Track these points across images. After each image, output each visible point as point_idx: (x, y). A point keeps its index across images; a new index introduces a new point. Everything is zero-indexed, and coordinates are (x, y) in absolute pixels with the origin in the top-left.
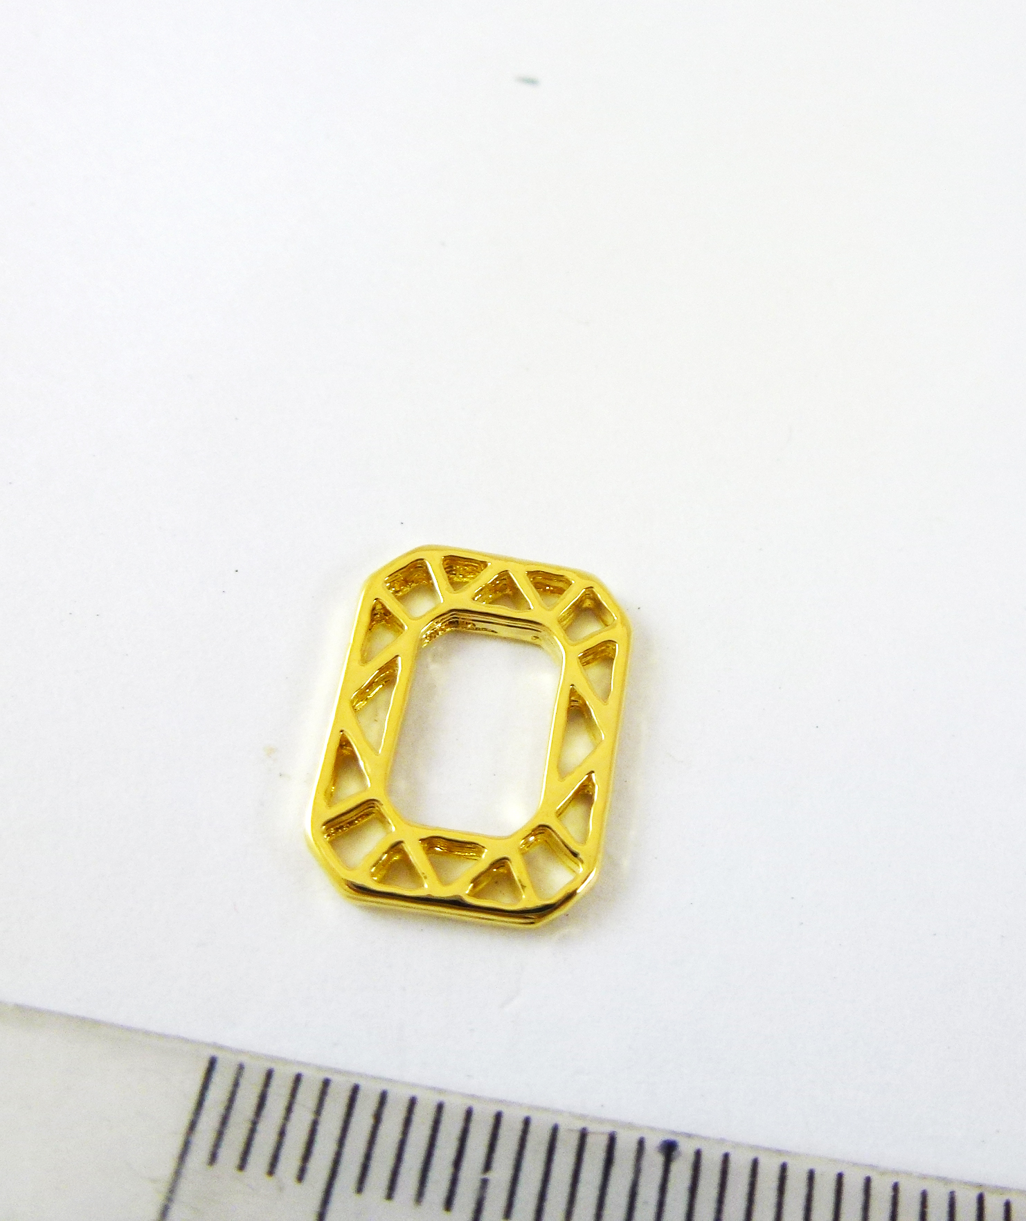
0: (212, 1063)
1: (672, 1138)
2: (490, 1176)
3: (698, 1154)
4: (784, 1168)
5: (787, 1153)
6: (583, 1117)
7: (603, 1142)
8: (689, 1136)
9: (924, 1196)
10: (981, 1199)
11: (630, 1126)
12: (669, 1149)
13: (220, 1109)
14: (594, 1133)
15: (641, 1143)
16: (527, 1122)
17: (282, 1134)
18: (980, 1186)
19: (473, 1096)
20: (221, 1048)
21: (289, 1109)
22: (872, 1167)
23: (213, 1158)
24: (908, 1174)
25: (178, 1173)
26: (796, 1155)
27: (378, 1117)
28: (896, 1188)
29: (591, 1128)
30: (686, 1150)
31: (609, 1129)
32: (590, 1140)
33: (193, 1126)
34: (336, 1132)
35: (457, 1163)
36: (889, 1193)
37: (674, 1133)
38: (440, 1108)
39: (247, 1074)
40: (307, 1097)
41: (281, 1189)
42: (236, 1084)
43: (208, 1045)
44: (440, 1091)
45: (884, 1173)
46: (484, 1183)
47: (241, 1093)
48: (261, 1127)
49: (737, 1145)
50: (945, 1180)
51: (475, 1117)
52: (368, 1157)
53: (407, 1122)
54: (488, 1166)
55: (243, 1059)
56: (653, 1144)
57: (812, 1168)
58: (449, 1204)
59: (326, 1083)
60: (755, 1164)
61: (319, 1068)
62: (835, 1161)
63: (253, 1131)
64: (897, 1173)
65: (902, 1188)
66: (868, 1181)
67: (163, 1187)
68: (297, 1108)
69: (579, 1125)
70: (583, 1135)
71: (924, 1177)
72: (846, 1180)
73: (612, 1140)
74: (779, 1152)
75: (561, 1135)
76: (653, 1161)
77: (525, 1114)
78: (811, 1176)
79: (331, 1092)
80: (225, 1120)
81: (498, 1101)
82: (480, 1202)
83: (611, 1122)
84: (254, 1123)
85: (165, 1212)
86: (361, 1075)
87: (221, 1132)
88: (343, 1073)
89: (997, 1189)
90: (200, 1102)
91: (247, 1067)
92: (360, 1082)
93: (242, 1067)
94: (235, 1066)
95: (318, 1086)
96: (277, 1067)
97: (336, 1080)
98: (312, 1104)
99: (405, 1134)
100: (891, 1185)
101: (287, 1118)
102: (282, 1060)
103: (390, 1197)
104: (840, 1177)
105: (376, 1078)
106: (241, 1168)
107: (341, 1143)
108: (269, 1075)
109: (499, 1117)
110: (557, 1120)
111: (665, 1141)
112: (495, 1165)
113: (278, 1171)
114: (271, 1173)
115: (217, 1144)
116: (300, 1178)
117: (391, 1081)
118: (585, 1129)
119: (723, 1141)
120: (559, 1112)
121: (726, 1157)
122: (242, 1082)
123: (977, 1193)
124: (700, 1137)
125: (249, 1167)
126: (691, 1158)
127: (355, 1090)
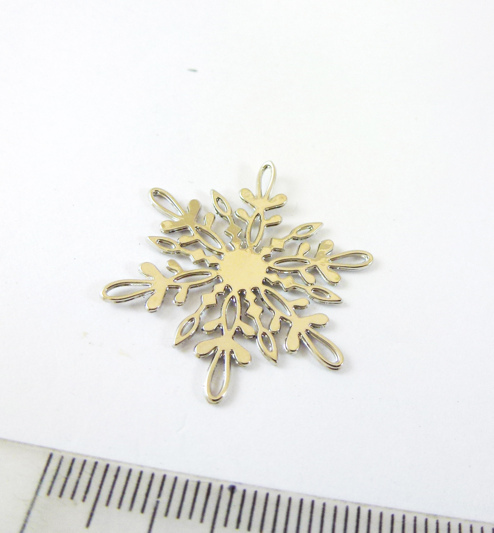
0: (51, 456)
1: (234, 484)
2: (160, 499)
3: (244, 491)
4: (279, 497)
5: (280, 491)
6: (198, 476)
7: (207, 486)
8: (240, 484)
9: (336, 508)
10: (359, 509)
11: (218, 480)
12: (232, 489)
13: (53, 473)
14: (202, 482)
15: (222, 487)
16: (176, 479)
17: (77, 483)
18: (358, 503)
19: (154, 468)
20: (54, 450)
21: (81, 474)
22: (315, 496)
23: (49, 493)
24: (329, 499)
25: (34, 498)
26: (284, 491)
27: (116, 476)
28: (324, 505)
29: (201, 480)
30: (239, 490)
31: (209, 481)
32: (201, 485)
33: (42, 479)
34: (99, 483)
35: (147, 495)
36: (321, 507)
37: (234, 482)
38: (141, 473)
39: (64, 460)
40: (88, 469)
41: (76, 504)
42: (60, 464)
43: (50, 449)
44: (142, 466)
45: (319, 498)
46: (158, 502)
47: (62, 466)
48: (69, 481)
49: (260, 487)
50: (345, 502)
51: (155, 478)
52: (111, 492)
53: (128, 478)
54: (159, 496)
55: (63, 454)
56: (226, 486)
57: (290, 497)
58: (143, 510)
59: (96, 463)
60: (267, 495)
61: (93, 457)
62: (300, 494)
63: (66, 482)
64: (324, 498)
65: (327, 505)
66: (313, 502)
67: (29, 503)
68: (84, 473)
69: (197, 480)
70: (198, 484)
71: (335, 500)
72: (304, 502)
73: (210, 486)
74: (277, 490)
75: (190, 484)
76: (226, 494)
77: (175, 475)
78: (290, 500)
79: (98, 467)
80: (55, 478)
81: (165, 470)
82: (155, 509)
83: (210, 478)
84: (67, 479)
85: (29, 513)
86: (110, 460)
87: (53, 482)
88: (103, 459)
89: (365, 505)
90: (45, 471)
91: (65, 457)
92: (109, 463)
93: (62, 457)
94: (60, 457)
95: (93, 464)
96: (77, 457)
97: (100, 462)
98: (90, 471)
99: (127, 483)
100: (322, 503)
101: (79, 477)
102: (78, 454)
103: (119, 508)
104: (302, 500)
105: (116, 461)
106: (60, 496)
107: (101, 487)
108: (73, 460)
109: (164, 476)
110: (188, 478)
111: (231, 486)
112: (162, 495)
113: (75, 497)
114: (72, 498)
115: (51, 487)
116: (83, 500)
117: (122, 462)
118: (199, 481)
119: (254, 486)
120: (189, 474)
121: (256, 492)
122: (62, 463)
123: (357, 506)
124: (245, 484)
125: (63, 496)
126: (242, 492)
127: (108, 466)
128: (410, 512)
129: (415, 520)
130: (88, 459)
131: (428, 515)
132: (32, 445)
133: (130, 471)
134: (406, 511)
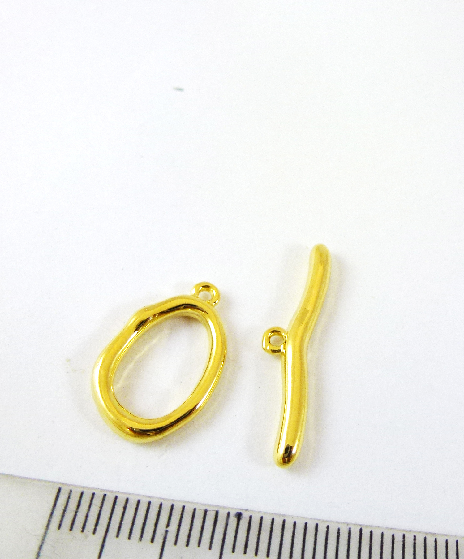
0: (60, 490)
1: (240, 511)
2: (168, 529)
3: (251, 517)
4: (284, 521)
5: (285, 516)
6: (205, 505)
7: (214, 514)
8: (247, 510)
9: (339, 530)
10: (361, 531)
11: (224, 507)
12: (239, 516)
13: (63, 507)
14: (210, 511)
15: (228, 514)
16: (184, 508)
17: (87, 516)
18: (360, 525)
19: (162, 498)
20: (63, 484)
21: (90, 507)
22: (318, 520)
23: (60, 527)
24: (333, 522)
25: (46, 533)
26: (289, 516)
27: (125, 508)
28: (328, 527)
29: (209, 509)
30: (246, 516)
31: (216, 509)
32: (208, 513)
33: (52, 514)
34: (108, 515)
35: (156, 524)
36: (325, 529)
37: (241, 509)
38: (149, 503)
39: (73, 494)
40: (97, 502)
41: (87, 537)
42: (69, 497)
43: (58, 483)
44: (149, 497)
45: (323, 521)
46: (167, 531)
47: (70, 501)
48: (79, 514)
49: (265, 513)
50: (348, 524)
51: (163, 507)
52: (121, 524)
53: (137, 509)
54: (168, 525)
55: (71, 488)
56: (232, 514)
57: (295, 521)
58: (152, 540)
59: (105, 496)
60: (273, 520)
61: (102, 490)
62: (304, 518)
63: (75, 515)
64: (327, 521)
66: (317, 525)
67: (40, 538)
68: (93, 506)
69: (204, 508)
70: (206, 512)
71: (338, 523)
72: (308, 525)
73: (217, 513)
74: (281, 515)
75: (197, 512)
76: (233, 521)
77: (183, 504)
78: (295, 524)
79: (106, 498)
80: (64, 512)
81: (172, 500)
82: (165, 539)
83: (217, 506)
84: (76, 512)
85: (40, 548)
86: (118, 492)
87: (63, 517)
88: (111, 492)
89: (367, 526)
90: (54, 505)
92: (118, 495)
93: (71, 491)
94: (69, 491)
95: (102, 497)
96: (85, 491)
97: (108, 494)
98: (99, 504)
99: (135, 514)
100: (326, 526)
101: (89, 510)
102: (87, 488)
103: (129, 538)
104: (306, 524)
105: (124, 493)
106: (71, 530)
107: (110, 519)
108: (82, 494)
109: (172, 506)
110: (195, 506)
111: (237, 513)
112: (171, 525)
113: (85, 530)
114: (82, 531)
115: (61, 522)
116: (94, 533)
117: (130, 494)
118: (206, 509)
119: (260, 512)
120: (196, 503)
121: (262, 518)
122: (71, 497)
123: (359, 528)
124: (251, 511)
125: (74, 529)
126: (248, 519)
127: (116, 498)
128: (410, 531)
129: (415, 539)
130: (96, 492)
131: (427, 534)
132: (40, 481)
133: (139, 502)
134: (406, 531)
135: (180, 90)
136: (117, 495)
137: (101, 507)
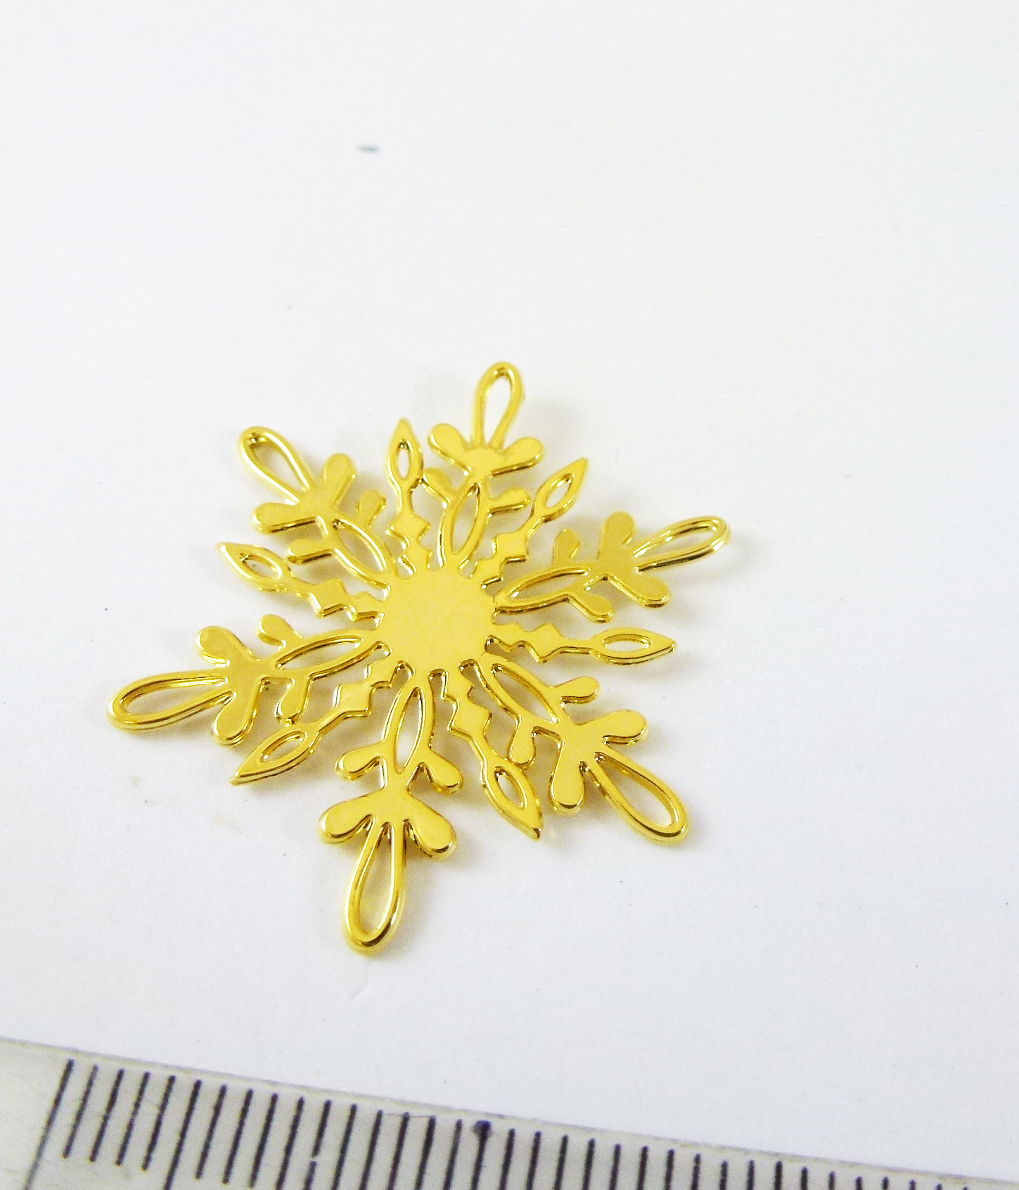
0: (70, 1066)
1: (485, 1119)
2: (317, 1159)
3: (512, 1134)
4: (592, 1144)
5: (595, 1130)
6: (403, 1103)
7: (424, 1125)
8: (501, 1117)
9: (724, 1167)
10: (779, 1168)
11: (449, 1110)
12: (483, 1130)
13: (75, 1107)
14: (413, 1117)
15: (459, 1126)
16: (354, 1109)
17: (130, 1126)
18: (777, 1155)
19: (302, 1087)
20: (76, 1052)
21: (137, 1105)
22: (675, 1141)
23: (67, 1152)
25: (36, 1164)
26: (602, 1131)
27: (217, 1109)
28: (698, 1159)
29: (412, 1112)
30: (500, 1131)
31: (429, 1113)
32: (412, 1123)
33: (50, 1121)
34: (179, 1125)
35: (288, 1150)
36: (691, 1165)
37: (488, 1114)
38: (274, 1099)
39: (99, 1075)
40: (153, 1095)
41: (128, 1176)
42: (90, 1083)
43: (67, 1049)
44: (273, 1083)
45: (685, 1145)
46: (313, 1166)
47: (94, 1090)
48: (111, 1123)
49: (547, 1123)
50: (746, 1152)
51: (306, 1108)
52: (207, 1147)
53: (244, 1112)
54: (316, 1150)
55: (97, 1061)
56: (469, 1123)
57: (618, 1143)
58: (280, 1185)
59: (172, 1080)
60: (565, 1140)
61: (165, 1067)
62: (640, 1136)
63: (104, 1126)
64: (696, 1145)
65: (703, 1160)
66: (671, 1154)
67: (22, 1177)
68: (143, 1104)
69: (403, 1110)
70: (406, 1119)
71: (723, 1148)
72: (650, 1154)
73: (432, 1123)
74: (585, 1128)
75: (385, 1120)
76: (469, 1142)
77: (352, 1102)
78: (618, 1150)
79: (176, 1087)
80: (79, 1116)
81: (326, 1091)
82: (308, 1182)
83: (431, 1106)
84: (106, 1118)
86: (203, 1072)
87: (75, 1127)
88: (187, 1071)
89: (794, 1158)
90: (58, 1101)
91: (100, 1068)
92: (202, 1078)
93: (95, 1068)
94: (91, 1069)
95: (164, 1083)
96: (127, 1067)
97: (180, 1077)
98: (158, 1099)
99: (241, 1124)
100: (692, 1157)
101: (135, 1113)
102: (131, 1061)
103: (226, 1181)
104: (645, 1150)
105: (216, 1074)
106: (93, 1158)
107: (183, 1134)
108: (120, 1075)
109: (327, 1105)
110: (381, 1106)
111: (479, 1122)
112: (323, 1150)
113: (126, 1160)
114: (119, 1163)
115: (72, 1138)
116: (145, 1166)
117: (229, 1076)
118: (407, 1114)
119: (534, 1121)
120: (382, 1099)
121: (538, 1135)
122: (95, 1082)
123: (774, 1162)
124: (513, 1118)
125: (99, 1158)
126: (505, 1137)
127: (198, 1085)
128: (899, 1171)
130: (154, 1072)
131: (942, 1177)
132: (24, 1044)
133: (249, 1095)
134: (891, 1170)
135: (372, 149)
136: (199, 1078)
137: (163, 1107)
